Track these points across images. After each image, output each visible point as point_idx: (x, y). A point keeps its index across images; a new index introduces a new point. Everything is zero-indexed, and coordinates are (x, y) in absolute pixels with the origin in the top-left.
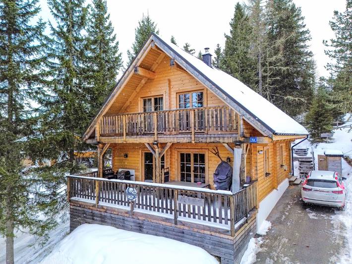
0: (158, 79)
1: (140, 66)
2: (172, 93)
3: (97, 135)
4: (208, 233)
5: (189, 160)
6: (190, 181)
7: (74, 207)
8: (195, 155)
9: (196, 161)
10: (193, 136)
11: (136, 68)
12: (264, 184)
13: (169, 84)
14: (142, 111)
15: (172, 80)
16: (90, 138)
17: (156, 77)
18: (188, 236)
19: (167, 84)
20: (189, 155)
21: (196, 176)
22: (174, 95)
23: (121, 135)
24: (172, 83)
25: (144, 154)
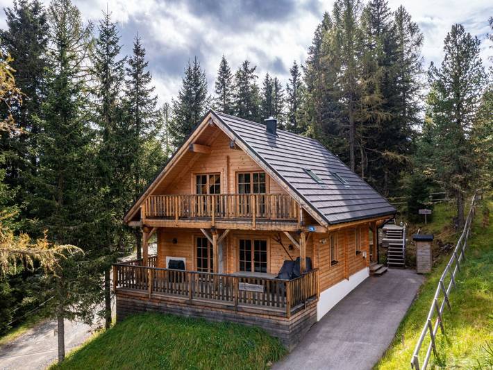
0: (214, 155)
1: (196, 143)
2: (231, 171)
3: (143, 216)
4: (268, 317)
5: (249, 247)
6: (251, 271)
7: (121, 299)
8: (257, 242)
9: (257, 248)
10: (254, 223)
11: (192, 145)
12: (329, 272)
13: (228, 162)
14: (195, 193)
15: (231, 157)
16: (133, 219)
17: (212, 152)
18: (248, 322)
19: (225, 161)
20: (249, 242)
21: (256, 265)
22: (232, 175)
23: (172, 218)
24: (231, 161)
25: (196, 239)
